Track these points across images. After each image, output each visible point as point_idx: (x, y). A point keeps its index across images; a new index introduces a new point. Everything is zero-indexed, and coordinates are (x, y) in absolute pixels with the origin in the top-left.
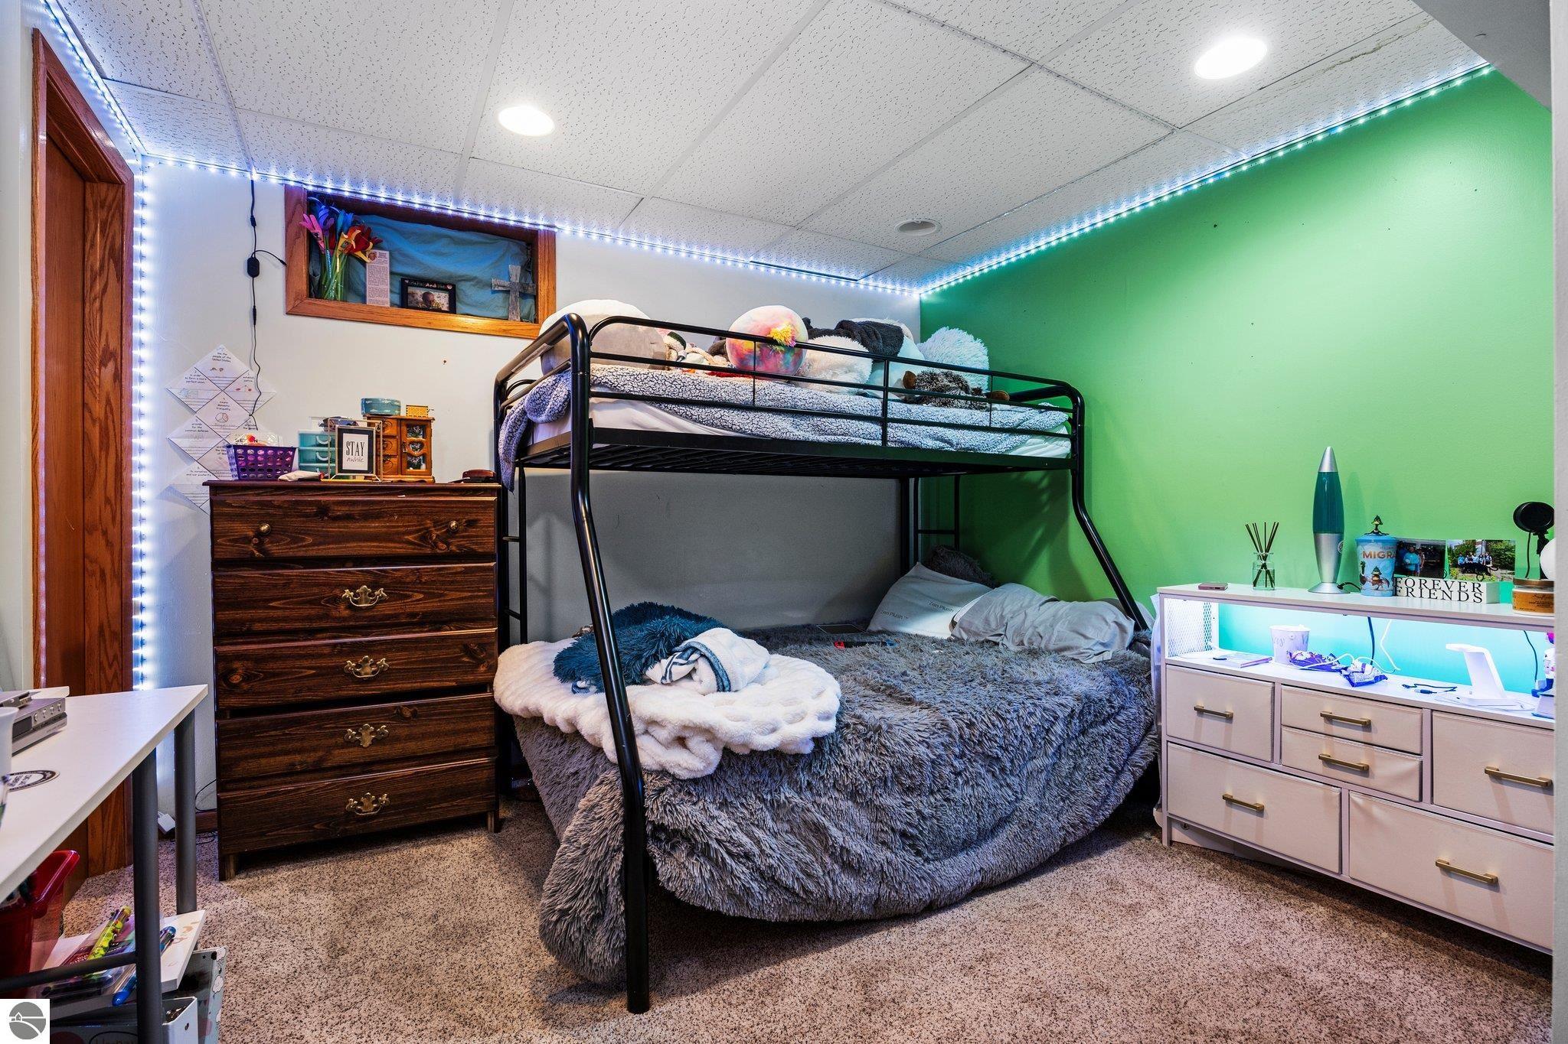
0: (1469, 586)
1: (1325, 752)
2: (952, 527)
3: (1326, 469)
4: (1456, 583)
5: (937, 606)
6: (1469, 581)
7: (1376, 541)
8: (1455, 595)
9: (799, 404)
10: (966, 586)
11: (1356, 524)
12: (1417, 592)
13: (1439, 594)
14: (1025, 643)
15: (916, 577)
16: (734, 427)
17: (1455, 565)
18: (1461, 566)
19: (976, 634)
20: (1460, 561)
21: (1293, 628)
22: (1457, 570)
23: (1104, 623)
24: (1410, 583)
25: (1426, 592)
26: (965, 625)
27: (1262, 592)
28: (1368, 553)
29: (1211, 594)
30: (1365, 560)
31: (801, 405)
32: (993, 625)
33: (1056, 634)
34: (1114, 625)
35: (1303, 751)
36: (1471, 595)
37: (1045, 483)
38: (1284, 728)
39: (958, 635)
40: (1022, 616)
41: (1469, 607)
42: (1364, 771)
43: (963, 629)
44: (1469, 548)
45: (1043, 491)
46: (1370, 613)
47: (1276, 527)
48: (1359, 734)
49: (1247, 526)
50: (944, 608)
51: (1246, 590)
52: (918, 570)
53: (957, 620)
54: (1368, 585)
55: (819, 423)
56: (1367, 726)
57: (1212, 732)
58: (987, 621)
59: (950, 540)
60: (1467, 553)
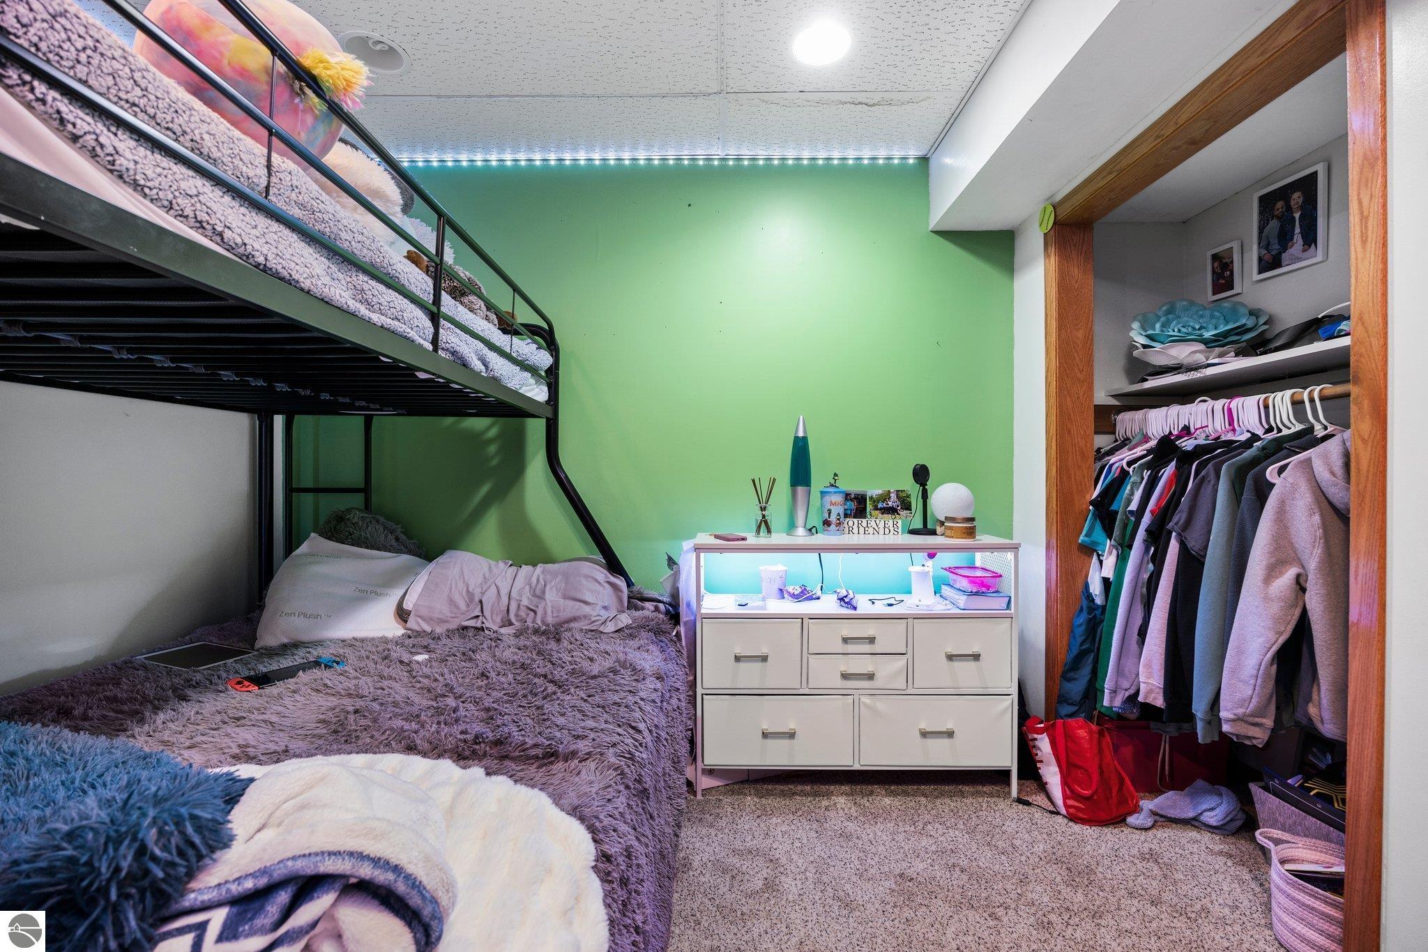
0: (891, 523)
1: (843, 668)
2: (362, 485)
3: (801, 434)
4: (882, 522)
5: (366, 594)
6: (889, 519)
7: (835, 492)
8: (881, 531)
9: (344, 235)
10: (393, 561)
11: (819, 479)
12: (855, 530)
13: (871, 530)
14: (513, 620)
15: (311, 555)
16: (227, 234)
17: (876, 508)
18: (881, 509)
19: (441, 621)
20: (880, 505)
21: (774, 568)
22: (877, 512)
23: (596, 584)
24: (851, 523)
25: (862, 530)
26: (424, 612)
27: (763, 540)
28: (834, 502)
29: (738, 545)
30: (832, 507)
31: (346, 241)
32: (463, 606)
33: (549, 604)
34: (607, 585)
35: (826, 673)
36: (892, 529)
37: (493, 432)
38: (810, 656)
39: (416, 627)
40: (493, 589)
41: (891, 539)
42: (870, 677)
43: (420, 617)
44: (886, 497)
45: (491, 441)
46: (820, 549)
47: (774, 480)
48: (866, 648)
49: (753, 481)
50: (376, 593)
51: (752, 540)
52: (313, 543)
53: (408, 605)
54: (833, 527)
55: (366, 287)
56: (872, 640)
57: (750, 676)
58: (451, 602)
59: (358, 499)
60: (885, 500)
